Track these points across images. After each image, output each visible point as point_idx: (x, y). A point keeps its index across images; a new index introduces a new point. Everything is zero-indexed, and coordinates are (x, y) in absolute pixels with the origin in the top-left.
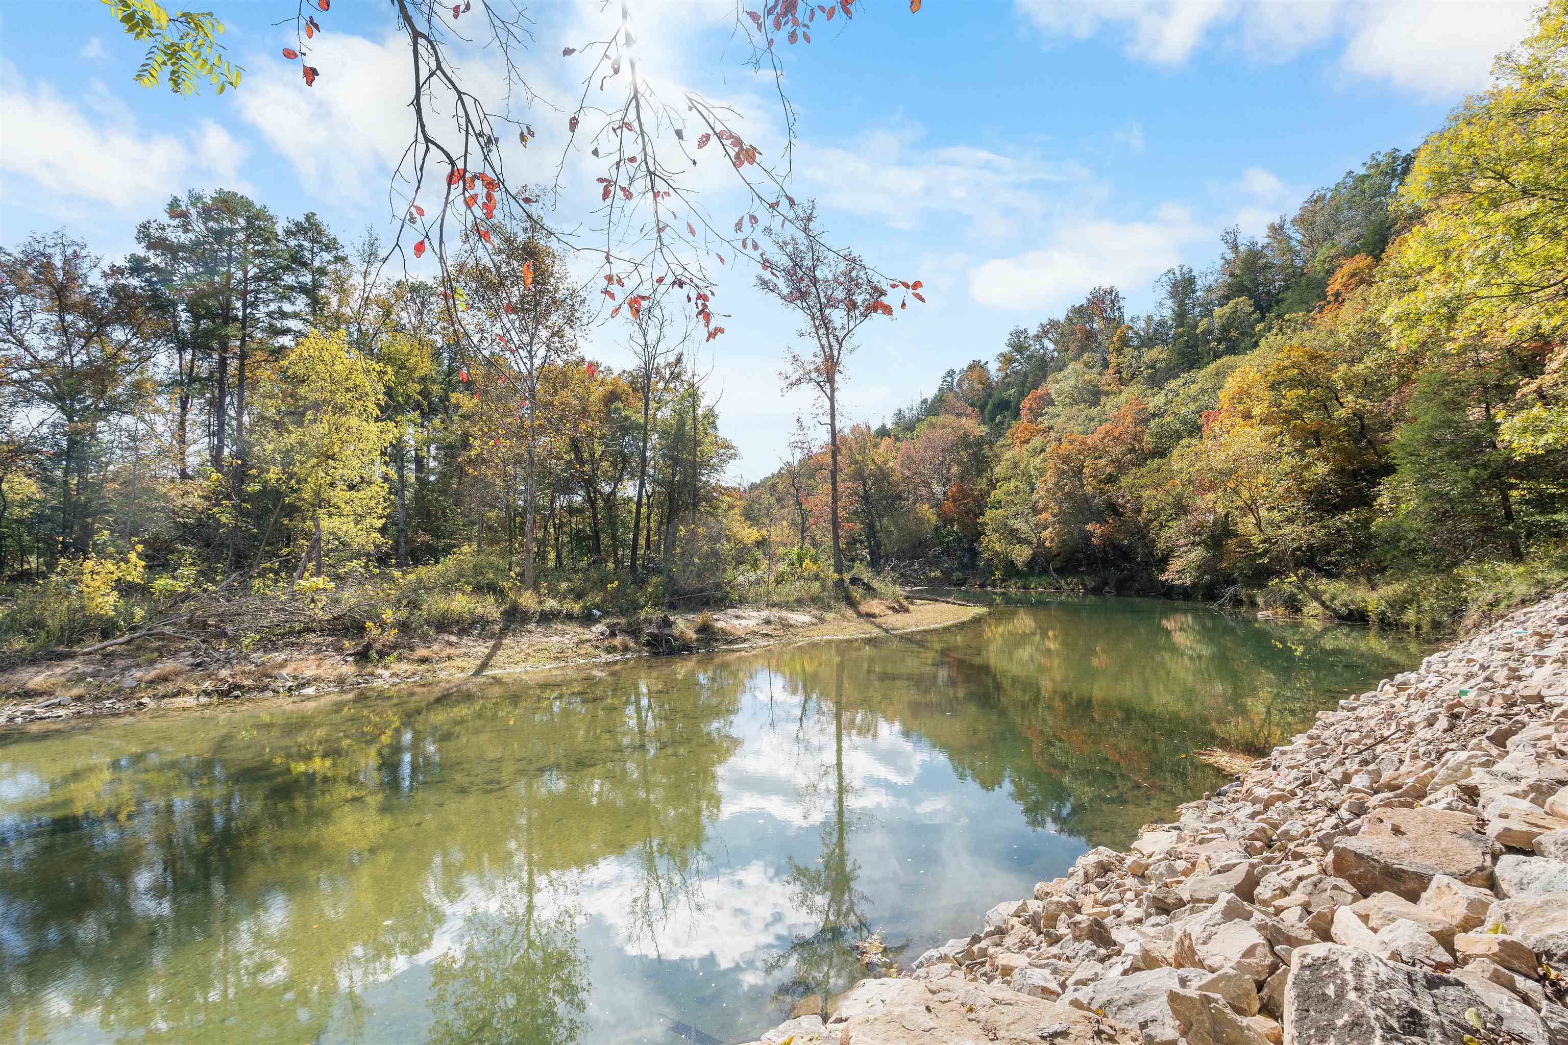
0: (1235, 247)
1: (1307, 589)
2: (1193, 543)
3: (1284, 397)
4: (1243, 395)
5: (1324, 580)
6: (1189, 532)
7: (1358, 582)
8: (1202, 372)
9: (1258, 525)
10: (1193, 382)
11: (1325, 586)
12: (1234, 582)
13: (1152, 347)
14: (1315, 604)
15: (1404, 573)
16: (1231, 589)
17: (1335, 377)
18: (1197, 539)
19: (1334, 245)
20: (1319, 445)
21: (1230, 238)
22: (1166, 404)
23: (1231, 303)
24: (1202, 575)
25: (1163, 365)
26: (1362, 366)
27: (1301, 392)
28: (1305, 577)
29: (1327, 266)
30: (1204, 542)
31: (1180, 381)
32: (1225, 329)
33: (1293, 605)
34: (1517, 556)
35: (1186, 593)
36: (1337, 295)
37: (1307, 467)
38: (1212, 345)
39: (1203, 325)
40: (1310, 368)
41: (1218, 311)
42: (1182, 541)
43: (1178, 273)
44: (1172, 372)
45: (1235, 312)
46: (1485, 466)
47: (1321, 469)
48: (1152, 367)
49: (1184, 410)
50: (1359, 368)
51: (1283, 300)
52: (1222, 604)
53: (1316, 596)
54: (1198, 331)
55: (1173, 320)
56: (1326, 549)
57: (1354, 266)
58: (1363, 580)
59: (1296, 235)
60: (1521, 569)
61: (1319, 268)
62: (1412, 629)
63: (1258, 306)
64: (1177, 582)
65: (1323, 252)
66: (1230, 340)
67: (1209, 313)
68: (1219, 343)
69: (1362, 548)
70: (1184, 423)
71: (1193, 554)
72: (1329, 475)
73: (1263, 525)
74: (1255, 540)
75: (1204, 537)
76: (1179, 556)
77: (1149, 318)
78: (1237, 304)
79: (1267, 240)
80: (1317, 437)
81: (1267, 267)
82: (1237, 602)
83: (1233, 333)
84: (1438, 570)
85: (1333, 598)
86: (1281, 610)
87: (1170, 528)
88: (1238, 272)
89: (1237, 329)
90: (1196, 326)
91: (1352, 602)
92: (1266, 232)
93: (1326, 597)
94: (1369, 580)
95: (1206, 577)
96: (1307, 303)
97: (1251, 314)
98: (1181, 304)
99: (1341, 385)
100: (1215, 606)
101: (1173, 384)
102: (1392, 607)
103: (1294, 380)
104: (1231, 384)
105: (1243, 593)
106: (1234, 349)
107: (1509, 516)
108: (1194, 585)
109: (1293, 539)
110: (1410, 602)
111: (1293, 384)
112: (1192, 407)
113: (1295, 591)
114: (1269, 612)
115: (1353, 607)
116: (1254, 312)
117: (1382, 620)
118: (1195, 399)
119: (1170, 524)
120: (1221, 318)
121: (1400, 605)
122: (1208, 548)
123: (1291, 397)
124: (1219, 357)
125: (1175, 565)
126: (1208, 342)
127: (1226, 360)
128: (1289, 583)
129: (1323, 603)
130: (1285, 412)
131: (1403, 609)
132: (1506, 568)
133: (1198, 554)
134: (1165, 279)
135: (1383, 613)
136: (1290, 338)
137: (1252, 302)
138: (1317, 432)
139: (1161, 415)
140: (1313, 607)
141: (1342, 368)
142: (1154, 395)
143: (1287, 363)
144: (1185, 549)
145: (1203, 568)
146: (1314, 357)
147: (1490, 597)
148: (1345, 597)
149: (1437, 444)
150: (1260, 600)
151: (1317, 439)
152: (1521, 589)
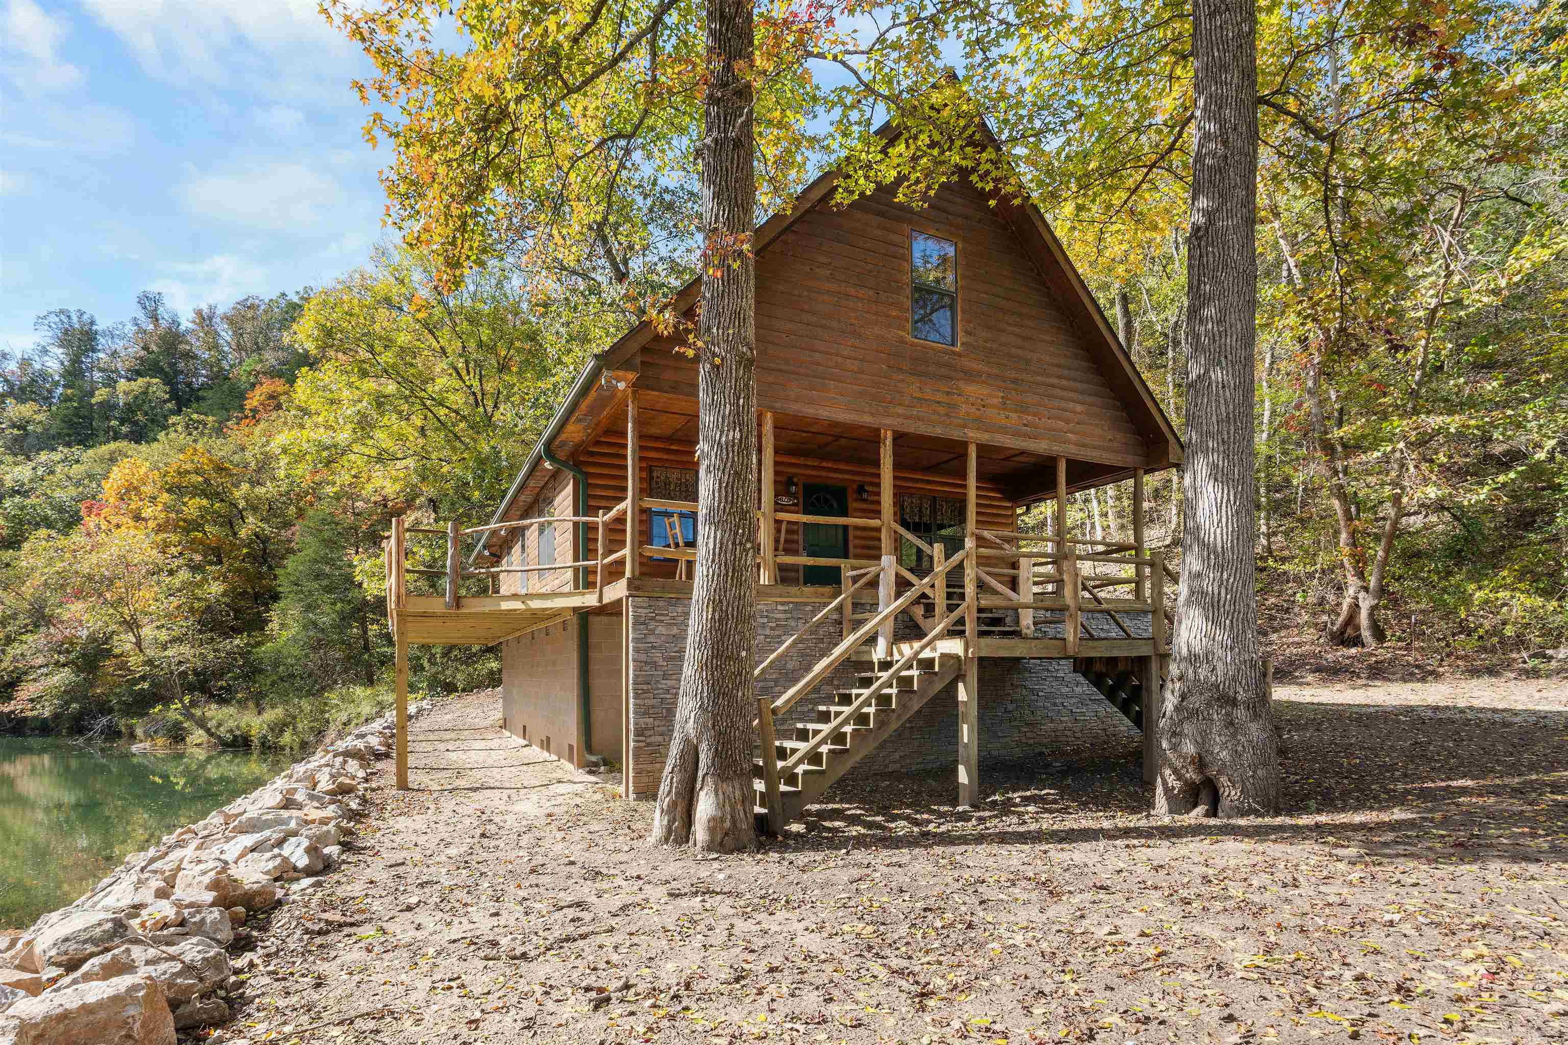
0: (155, 318)
1: (193, 715)
2: (57, 663)
3: (185, 504)
4: (131, 490)
5: (214, 706)
6: (50, 650)
7: (246, 707)
8: (90, 452)
9: (138, 644)
10: (77, 462)
11: (213, 712)
12: (111, 711)
13: (23, 402)
14: (201, 732)
15: (284, 698)
16: (104, 721)
17: (237, 494)
18: (62, 659)
19: (261, 361)
20: (220, 562)
21: (150, 305)
22: (32, 481)
23: (141, 381)
24: (67, 703)
25: (39, 430)
26: (263, 490)
27: (205, 502)
28: (193, 704)
29: (252, 379)
30: (73, 662)
31: (56, 456)
32: (130, 409)
33: (177, 735)
34: (370, 681)
35: (44, 728)
36: (255, 411)
37: (199, 585)
38: (113, 423)
39: (101, 395)
40: (217, 480)
41: (122, 384)
42: (40, 661)
43: (75, 319)
44: (48, 442)
45: (145, 393)
46: (349, 602)
47: (216, 589)
48: (21, 427)
49: (58, 494)
50: (260, 491)
51: (204, 399)
52: (91, 739)
53: (202, 723)
54: (93, 401)
55: (61, 375)
56: (219, 674)
57: (272, 388)
58: (251, 704)
59: (226, 335)
60: (369, 692)
61: (244, 378)
62: (288, 750)
63: (174, 395)
64: (29, 714)
65: (250, 363)
66: (136, 423)
67: (110, 383)
68: (122, 424)
69: (253, 671)
70: (61, 510)
71: (56, 678)
72: (223, 595)
73: (144, 645)
74: (134, 661)
75: (73, 656)
76: (35, 680)
77: (25, 363)
78: (149, 384)
79: (191, 326)
80: (217, 554)
81: (189, 356)
82: (113, 734)
83: (140, 417)
84: (310, 693)
85: (219, 725)
86: (160, 741)
87: (21, 642)
88: (154, 347)
89: (146, 414)
90: (92, 395)
91: (238, 727)
92: (192, 315)
93: (211, 724)
94: (258, 705)
95: (74, 705)
96: (227, 410)
97: (165, 402)
98: (76, 361)
99: (242, 504)
100: (81, 741)
101: (43, 456)
102: (272, 730)
103: (195, 487)
104: (118, 475)
105: (122, 724)
106: (139, 436)
107: (366, 648)
108: (56, 716)
109: (180, 662)
110: (286, 725)
111: (198, 491)
112: (73, 492)
113: (181, 718)
114: (147, 744)
115: (238, 733)
116: (169, 401)
117: (263, 744)
118: (78, 484)
119: (24, 638)
120: (126, 393)
121: (279, 728)
122: (78, 670)
123: (193, 506)
124: (115, 439)
125: (27, 691)
126: (108, 419)
127: (122, 444)
128: (174, 712)
129: (208, 731)
130: (185, 521)
131: (282, 731)
132: (359, 691)
133: (63, 677)
134: (53, 319)
135: (265, 737)
136: (195, 441)
137: (168, 389)
138: (218, 548)
139: (25, 494)
140: (198, 735)
141: (245, 486)
142: (16, 464)
143: (189, 466)
144: (44, 670)
145: (69, 694)
146: (220, 469)
147: (344, 718)
148: (231, 724)
149: (318, 576)
150: (139, 732)
151: (219, 557)
152: (366, 709)
